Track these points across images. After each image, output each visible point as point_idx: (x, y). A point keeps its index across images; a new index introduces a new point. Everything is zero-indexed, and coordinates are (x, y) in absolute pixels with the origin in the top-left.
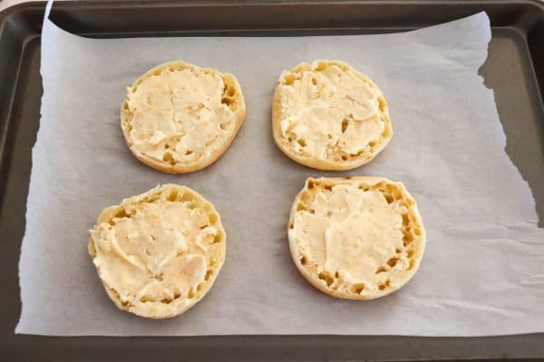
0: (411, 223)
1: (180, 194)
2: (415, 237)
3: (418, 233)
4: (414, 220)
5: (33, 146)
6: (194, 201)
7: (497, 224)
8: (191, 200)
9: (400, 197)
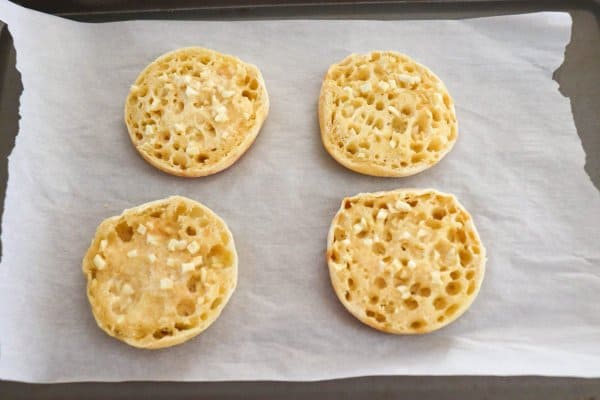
0: (469, 240)
1: (189, 209)
2: (475, 256)
3: (477, 251)
4: (472, 236)
5: (9, 153)
6: (205, 217)
7: (575, 255)
8: (202, 216)
9: (453, 211)
